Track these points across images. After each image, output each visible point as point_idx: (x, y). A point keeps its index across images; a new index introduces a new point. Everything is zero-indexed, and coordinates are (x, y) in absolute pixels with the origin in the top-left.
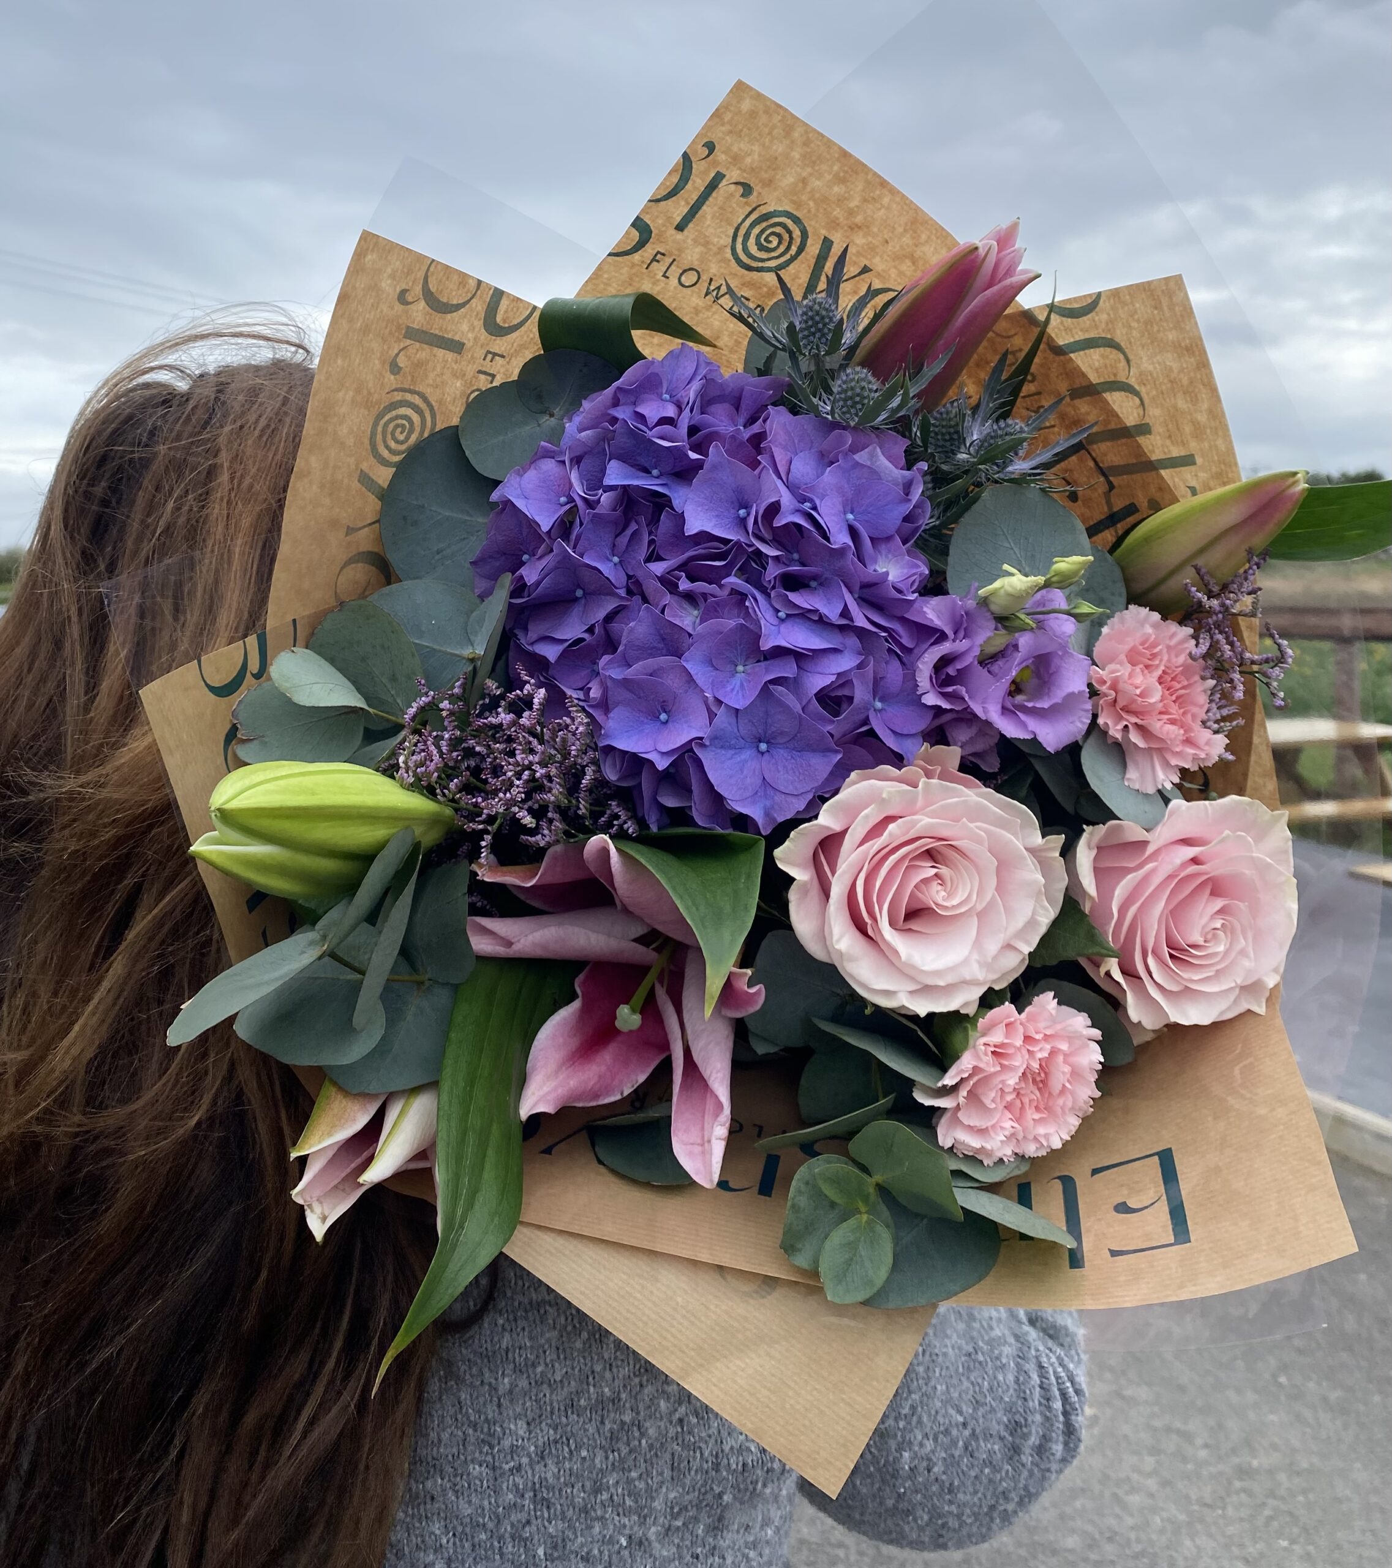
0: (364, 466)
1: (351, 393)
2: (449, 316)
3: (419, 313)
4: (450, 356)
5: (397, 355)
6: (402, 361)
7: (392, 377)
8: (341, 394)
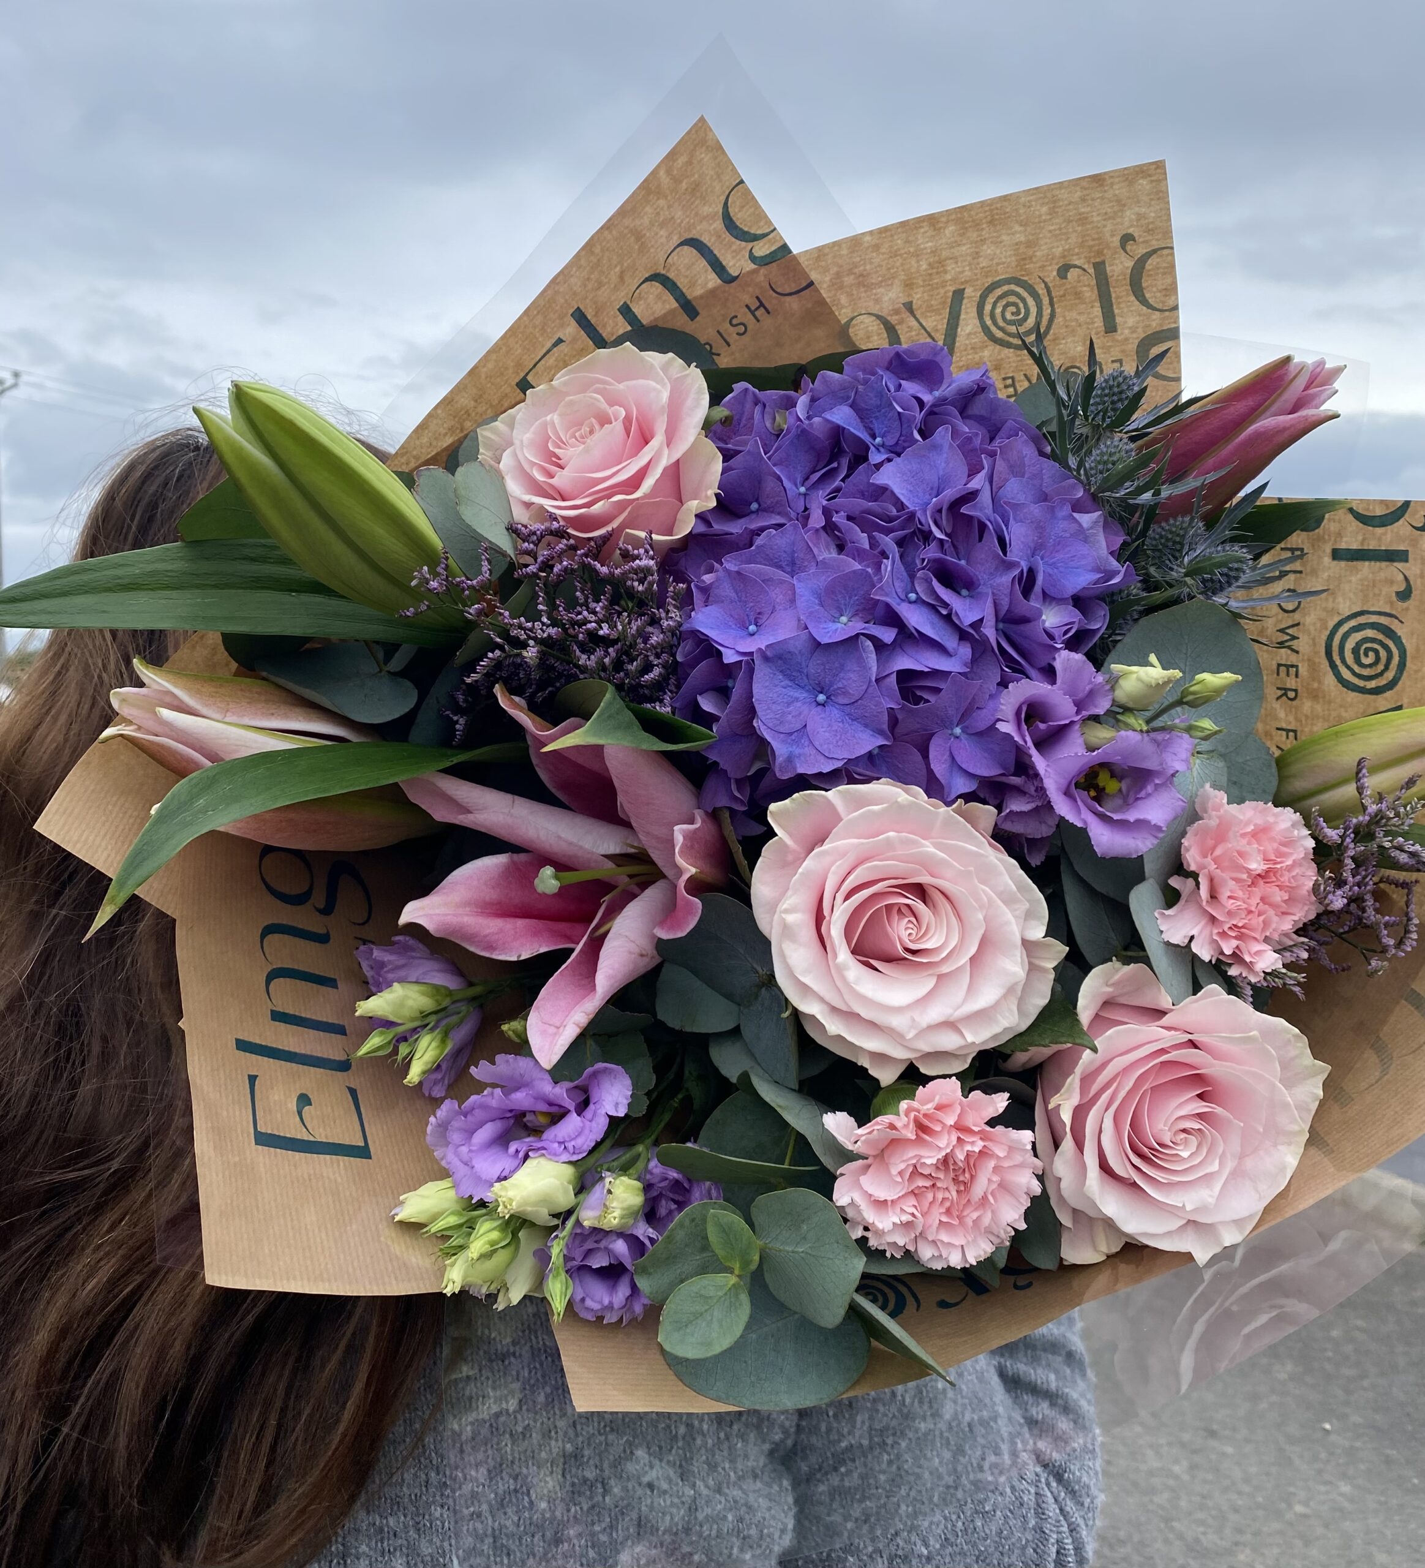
0: (969, 291)
1: (1023, 239)
2: (1133, 298)
3: (1120, 266)
4: (1099, 323)
5: (1075, 266)
6: (1072, 274)
7: (1055, 273)
8: (1017, 228)
